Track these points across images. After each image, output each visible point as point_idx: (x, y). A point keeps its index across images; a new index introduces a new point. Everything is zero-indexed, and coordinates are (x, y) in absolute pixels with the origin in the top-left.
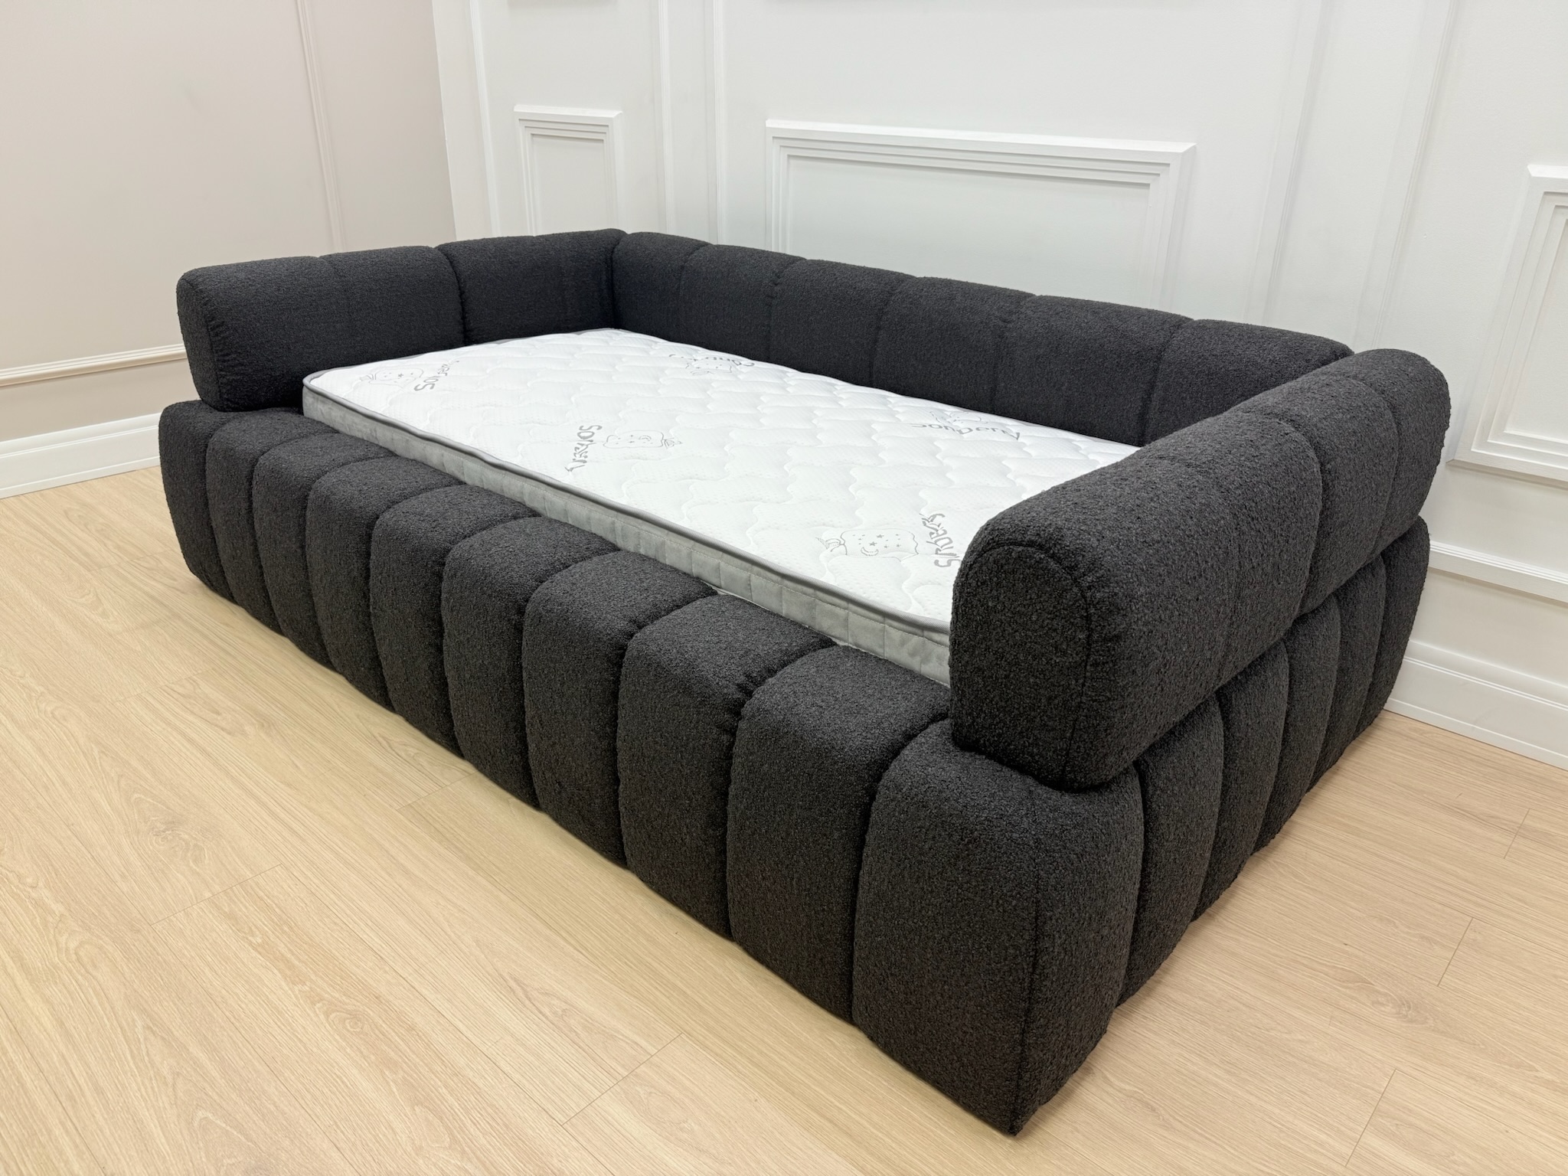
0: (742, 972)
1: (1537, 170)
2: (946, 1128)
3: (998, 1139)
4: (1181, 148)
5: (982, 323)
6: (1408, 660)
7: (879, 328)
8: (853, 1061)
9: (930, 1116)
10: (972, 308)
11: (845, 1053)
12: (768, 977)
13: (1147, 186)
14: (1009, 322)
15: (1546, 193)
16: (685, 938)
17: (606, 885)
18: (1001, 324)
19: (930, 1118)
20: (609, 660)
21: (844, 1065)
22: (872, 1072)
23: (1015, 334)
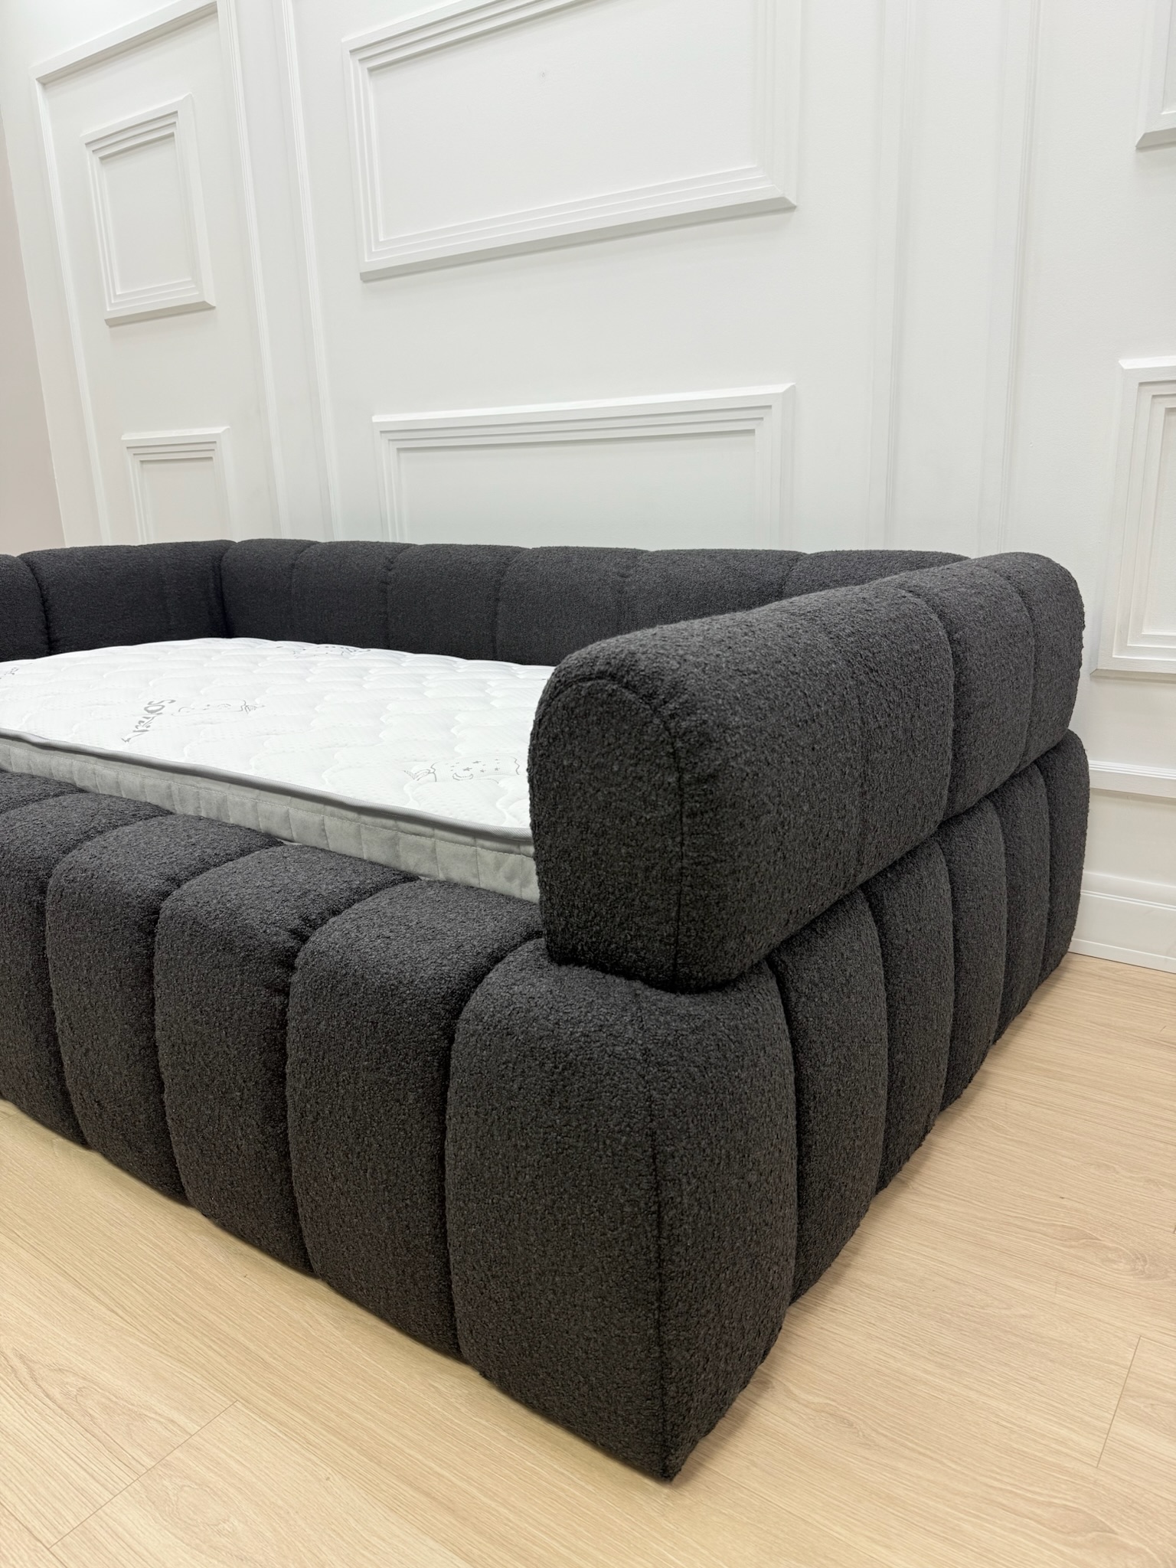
0: (326, 1315)
1: (1127, 364)
2: (583, 1483)
3: (651, 1489)
4: (781, 388)
5: (600, 580)
6: (1084, 893)
7: (498, 600)
8: (463, 1410)
9: (562, 1470)
10: (589, 568)
11: (453, 1400)
12: (359, 1317)
13: (751, 432)
14: (627, 577)
15: (1141, 384)
16: (256, 1281)
17: (162, 1227)
18: (619, 579)
19: (563, 1474)
20: (140, 928)
21: (450, 1416)
22: (487, 1421)
23: (634, 587)
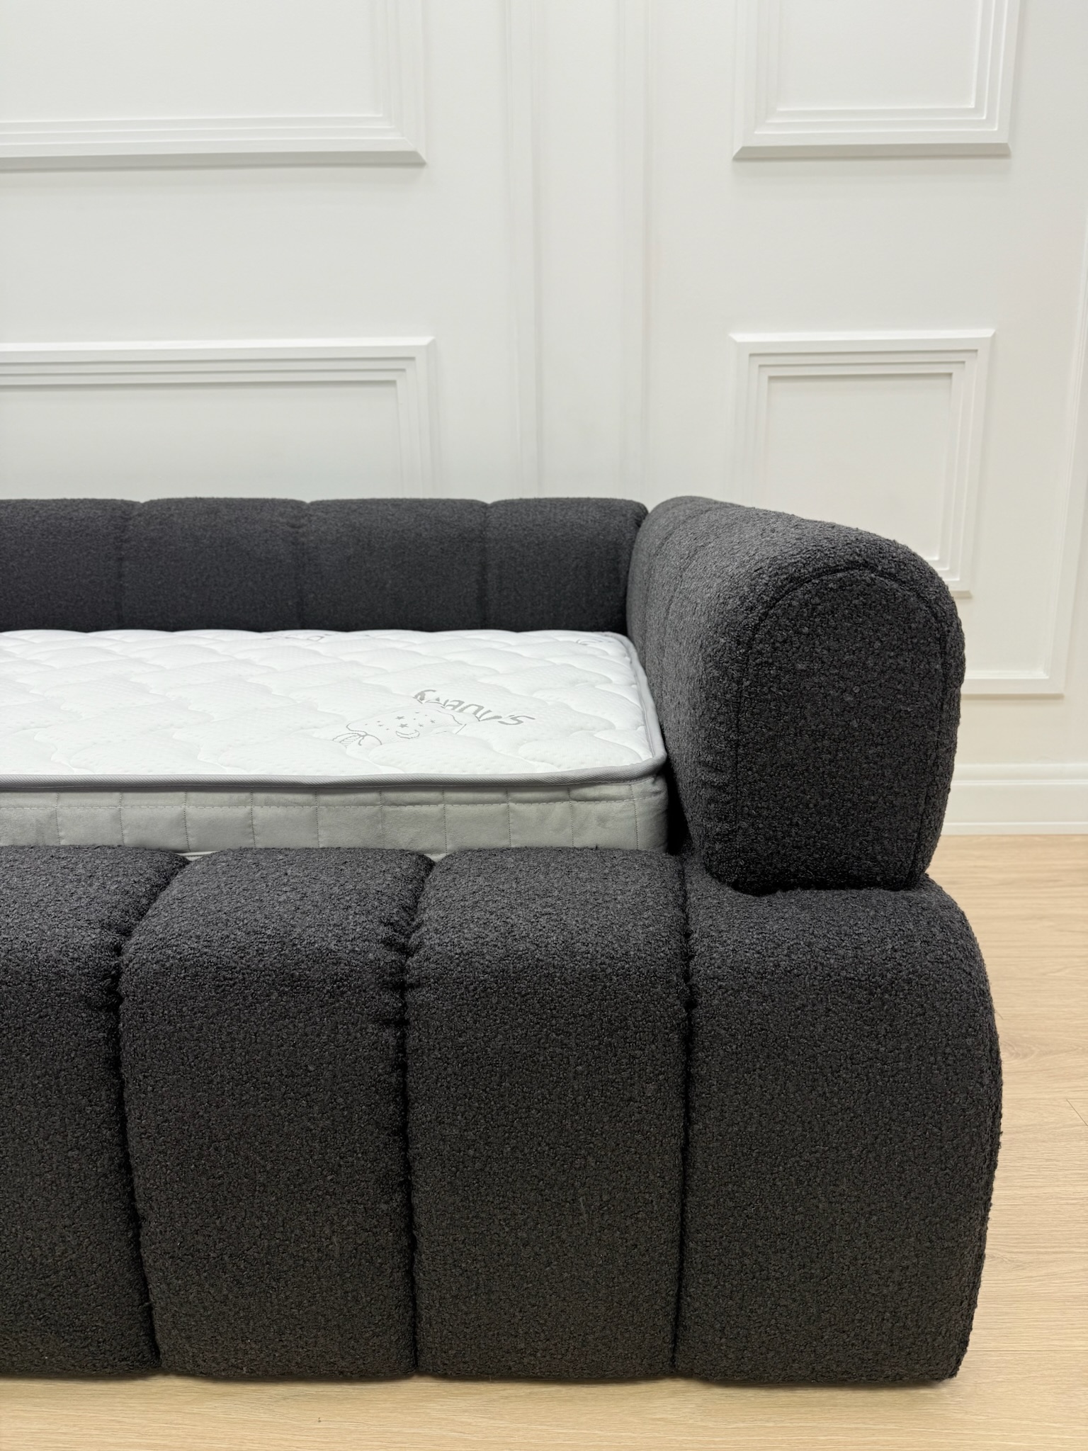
1: (740, 337)
5: (266, 531)
9: (853, 1426)
13: (392, 383)
14: (299, 527)
15: (751, 355)
16: (339, 1419)
17: (137, 1421)
18: (291, 530)
19: (857, 1429)
22: (743, 1422)
